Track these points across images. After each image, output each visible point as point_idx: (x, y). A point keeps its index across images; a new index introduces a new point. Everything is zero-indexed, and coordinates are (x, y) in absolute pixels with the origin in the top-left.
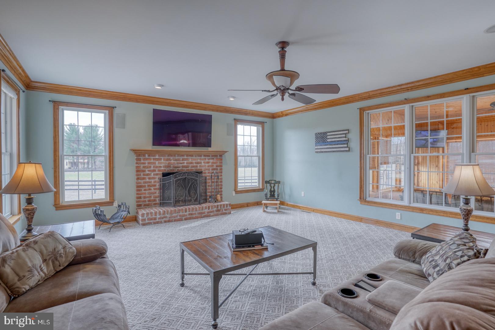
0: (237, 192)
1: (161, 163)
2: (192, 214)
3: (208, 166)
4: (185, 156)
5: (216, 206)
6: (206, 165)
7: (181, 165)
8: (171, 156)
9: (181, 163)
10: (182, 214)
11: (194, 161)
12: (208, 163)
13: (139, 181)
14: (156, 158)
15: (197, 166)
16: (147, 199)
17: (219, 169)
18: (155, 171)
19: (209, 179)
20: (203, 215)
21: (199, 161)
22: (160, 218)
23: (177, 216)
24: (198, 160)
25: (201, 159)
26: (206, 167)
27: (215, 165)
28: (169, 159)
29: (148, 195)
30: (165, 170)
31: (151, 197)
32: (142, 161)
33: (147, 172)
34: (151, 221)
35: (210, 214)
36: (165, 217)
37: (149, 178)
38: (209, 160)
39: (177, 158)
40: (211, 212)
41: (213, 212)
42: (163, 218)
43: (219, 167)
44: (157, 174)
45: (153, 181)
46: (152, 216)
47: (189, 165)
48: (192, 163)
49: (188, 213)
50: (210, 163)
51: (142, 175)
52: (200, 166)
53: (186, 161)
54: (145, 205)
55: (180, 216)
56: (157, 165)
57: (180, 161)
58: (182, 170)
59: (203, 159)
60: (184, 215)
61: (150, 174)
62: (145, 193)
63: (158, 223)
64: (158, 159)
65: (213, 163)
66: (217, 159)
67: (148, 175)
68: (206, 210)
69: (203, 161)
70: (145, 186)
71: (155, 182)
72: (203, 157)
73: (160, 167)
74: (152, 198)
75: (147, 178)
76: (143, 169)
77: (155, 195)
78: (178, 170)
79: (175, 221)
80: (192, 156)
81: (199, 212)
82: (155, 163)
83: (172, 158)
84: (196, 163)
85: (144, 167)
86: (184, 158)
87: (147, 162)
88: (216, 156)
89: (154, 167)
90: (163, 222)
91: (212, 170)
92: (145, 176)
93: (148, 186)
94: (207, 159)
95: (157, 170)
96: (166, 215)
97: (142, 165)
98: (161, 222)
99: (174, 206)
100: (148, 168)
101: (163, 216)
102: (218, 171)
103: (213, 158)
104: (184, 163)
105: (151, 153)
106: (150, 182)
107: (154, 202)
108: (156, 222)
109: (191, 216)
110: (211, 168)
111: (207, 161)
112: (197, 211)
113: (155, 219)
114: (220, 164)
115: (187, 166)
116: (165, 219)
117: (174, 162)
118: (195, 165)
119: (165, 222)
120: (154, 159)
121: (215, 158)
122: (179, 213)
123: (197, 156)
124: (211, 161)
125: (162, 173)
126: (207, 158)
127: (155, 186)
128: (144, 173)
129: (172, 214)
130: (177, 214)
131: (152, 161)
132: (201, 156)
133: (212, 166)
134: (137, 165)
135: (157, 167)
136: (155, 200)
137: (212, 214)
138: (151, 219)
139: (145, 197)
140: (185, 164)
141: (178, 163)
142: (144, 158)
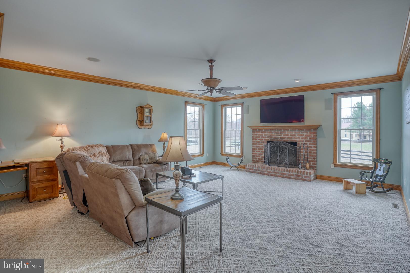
0: (336, 165)
1: (266, 135)
2: (276, 173)
3: (302, 138)
4: (283, 130)
5: (296, 172)
6: (300, 138)
7: (279, 136)
8: (273, 130)
9: (279, 135)
10: (269, 171)
11: (289, 134)
12: (302, 135)
13: (254, 145)
14: (263, 132)
15: (292, 138)
16: (258, 157)
17: (312, 141)
18: (262, 140)
19: (302, 149)
20: (285, 176)
21: (294, 134)
22: (255, 170)
23: (265, 171)
24: (292, 133)
25: (295, 132)
26: (300, 139)
27: (308, 138)
28: (271, 132)
29: (258, 155)
30: (268, 139)
31: (259, 156)
32: (255, 133)
33: (258, 140)
34: (251, 170)
35: (291, 177)
36: (258, 170)
37: (259, 144)
38: (303, 133)
39: (276, 131)
40: (292, 175)
41: (293, 175)
42: (257, 170)
43: (312, 139)
44: (264, 142)
45: (261, 146)
46: (251, 167)
47: (286, 137)
48: (287, 135)
49: (273, 171)
50: (303, 135)
51: (255, 142)
52: (294, 138)
53: (283, 134)
54: (256, 161)
55: (268, 172)
56: (264, 136)
57: (279, 133)
58: (280, 140)
59: (297, 132)
60: (270, 172)
61: (259, 142)
62: (256, 154)
63: (254, 172)
64: (264, 132)
65: (306, 135)
66: (310, 132)
67: (258, 142)
68: (288, 173)
69: (297, 134)
70: (256, 149)
71: (262, 147)
72: (297, 131)
73: (266, 137)
74: (260, 158)
75: (258, 144)
76: (256, 138)
77: (262, 155)
78: (277, 140)
79: (264, 174)
80: (288, 130)
81: (281, 172)
82: (262, 135)
83: (273, 131)
84: (291, 135)
85: (256, 137)
86: (282, 132)
87: (258, 134)
88: (310, 130)
89: (262, 137)
90: (257, 173)
91: (306, 141)
92: (257, 143)
93: (258, 149)
94: (301, 133)
95: (263, 139)
96: (259, 169)
97: (255, 136)
98: (256, 173)
99: (269, 165)
100: (258, 138)
101: (257, 169)
102: (312, 143)
103: (307, 131)
104: (281, 135)
105: (260, 129)
106: (259, 147)
107: (262, 160)
108: (253, 172)
109: (275, 174)
110: (304, 140)
111: (301, 134)
112: (280, 171)
113: (253, 170)
114: (313, 136)
115: (284, 137)
116: (258, 171)
117: (275, 134)
118: (290, 137)
119: (258, 173)
120: (262, 132)
121: (309, 132)
122: (267, 169)
123: (292, 130)
124: (305, 134)
125: (266, 141)
126: (301, 131)
127: (262, 149)
128: (256, 141)
129: (263, 169)
130: (265, 170)
131: (261, 133)
132: (295, 130)
133: (306, 138)
134: (253, 136)
135: (263, 137)
136: (262, 159)
137: (292, 177)
138: (250, 169)
139: (256, 156)
140: (283, 136)
141: (277, 135)
142: (256, 132)
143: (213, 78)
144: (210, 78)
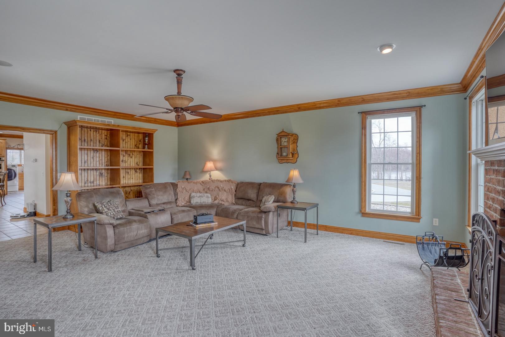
143: (182, 94)
144: (177, 94)
